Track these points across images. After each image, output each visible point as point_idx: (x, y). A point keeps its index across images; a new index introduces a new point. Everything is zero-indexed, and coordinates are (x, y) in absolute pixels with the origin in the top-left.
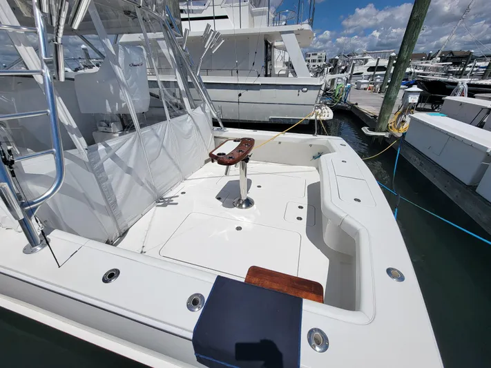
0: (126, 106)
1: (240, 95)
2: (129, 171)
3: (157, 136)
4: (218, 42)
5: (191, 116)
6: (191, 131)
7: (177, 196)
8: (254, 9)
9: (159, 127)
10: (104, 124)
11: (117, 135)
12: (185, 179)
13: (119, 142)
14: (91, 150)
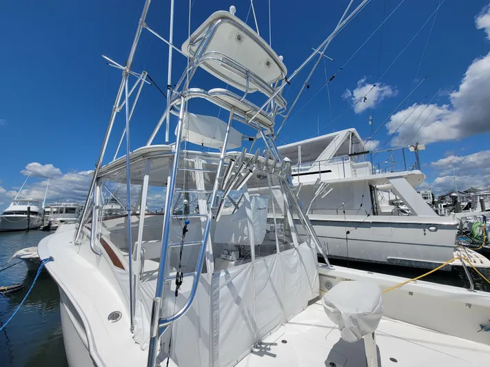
0: (248, 240)
1: (348, 233)
2: (238, 301)
3: (267, 267)
4: (327, 190)
5: (298, 251)
6: (296, 265)
7: (276, 344)
8: (355, 164)
9: (270, 259)
10: (226, 252)
11: (233, 263)
12: (287, 322)
13: (236, 271)
14: (215, 276)
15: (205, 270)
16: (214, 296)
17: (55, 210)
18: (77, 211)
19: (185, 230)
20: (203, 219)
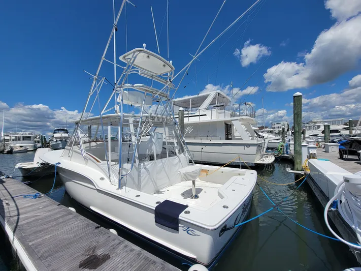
0: (153, 153)
3: (162, 163)
5: (178, 157)
6: (177, 164)
7: (165, 191)
9: (164, 160)
12: (171, 186)
13: (148, 164)
14: (139, 164)
15: (135, 162)
16: (139, 172)
17: (14, 138)
18: (32, 138)
19: (129, 146)
20: (134, 143)
